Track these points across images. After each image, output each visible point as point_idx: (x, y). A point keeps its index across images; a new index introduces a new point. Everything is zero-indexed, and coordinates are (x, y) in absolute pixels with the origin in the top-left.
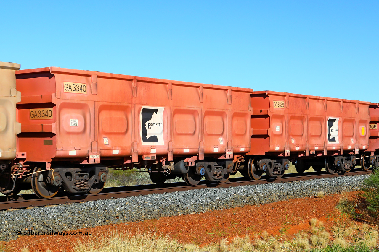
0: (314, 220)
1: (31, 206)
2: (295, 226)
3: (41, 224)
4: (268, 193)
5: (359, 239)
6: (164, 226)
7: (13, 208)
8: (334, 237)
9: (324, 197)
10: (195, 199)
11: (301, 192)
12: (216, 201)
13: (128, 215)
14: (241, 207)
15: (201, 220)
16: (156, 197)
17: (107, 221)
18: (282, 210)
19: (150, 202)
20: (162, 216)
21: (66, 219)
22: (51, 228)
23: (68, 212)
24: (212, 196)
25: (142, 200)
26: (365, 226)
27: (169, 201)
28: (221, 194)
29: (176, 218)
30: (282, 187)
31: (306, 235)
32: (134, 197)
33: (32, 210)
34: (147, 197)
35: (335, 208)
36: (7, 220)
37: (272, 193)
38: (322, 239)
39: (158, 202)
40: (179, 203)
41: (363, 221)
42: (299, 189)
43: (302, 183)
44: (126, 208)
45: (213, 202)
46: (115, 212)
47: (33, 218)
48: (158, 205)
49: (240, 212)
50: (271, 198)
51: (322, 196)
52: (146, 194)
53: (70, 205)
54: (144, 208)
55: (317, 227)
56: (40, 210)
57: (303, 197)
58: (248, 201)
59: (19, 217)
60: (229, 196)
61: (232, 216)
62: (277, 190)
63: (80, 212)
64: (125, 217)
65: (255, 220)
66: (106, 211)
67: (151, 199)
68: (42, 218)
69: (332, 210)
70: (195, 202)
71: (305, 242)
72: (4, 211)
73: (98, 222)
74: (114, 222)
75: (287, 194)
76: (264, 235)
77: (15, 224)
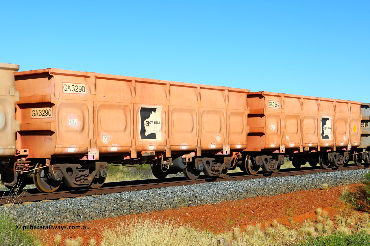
0: (319, 210)
1: (63, 197)
2: (303, 215)
3: (72, 213)
4: (277, 185)
5: (360, 227)
6: (183, 215)
7: (47, 199)
8: (338, 226)
9: (329, 189)
10: (212, 191)
11: (308, 184)
12: (231, 193)
13: (151, 205)
14: (253, 198)
15: (217, 210)
16: (177, 189)
17: (132, 210)
18: (290, 201)
19: (171, 193)
20: (181, 206)
21: (95, 209)
22: (82, 217)
23: (97, 203)
24: (227, 188)
25: (164, 192)
26: (366, 215)
27: (188, 192)
28: (235, 186)
29: (194, 208)
30: (291, 180)
31: (312, 224)
32: (156, 189)
33: (64, 201)
34: (168, 189)
35: (338, 198)
36: (41, 210)
37: (281, 186)
38: (327, 228)
39: (178, 194)
40: (197, 195)
41: (364, 211)
42: (306, 182)
43: (309, 176)
44: (149, 199)
45: (228, 193)
46: (139, 203)
47: (65, 208)
48: (178, 196)
49: (252, 202)
50: (280, 190)
51: (326, 188)
52: (167, 187)
53: (98, 196)
54: (166, 199)
55: (322, 216)
56: (71, 201)
57: (309, 189)
58: (259, 193)
59: (53, 208)
60: (242, 188)
61: (245, 206)
62: (286, 183)
63: (107, 202)
64: (148, 208)
65: (266, 210)
66: (130, 202)
67: (171, 191)
68: (73, 208)
69: (335, 200)
70: (212, 194)
71: (312, 230)
72: (39, 202)
73: (123, 211)
74: (138, 211)
75: (295, 186)
76: (274, 224)
77: (49, 214)
